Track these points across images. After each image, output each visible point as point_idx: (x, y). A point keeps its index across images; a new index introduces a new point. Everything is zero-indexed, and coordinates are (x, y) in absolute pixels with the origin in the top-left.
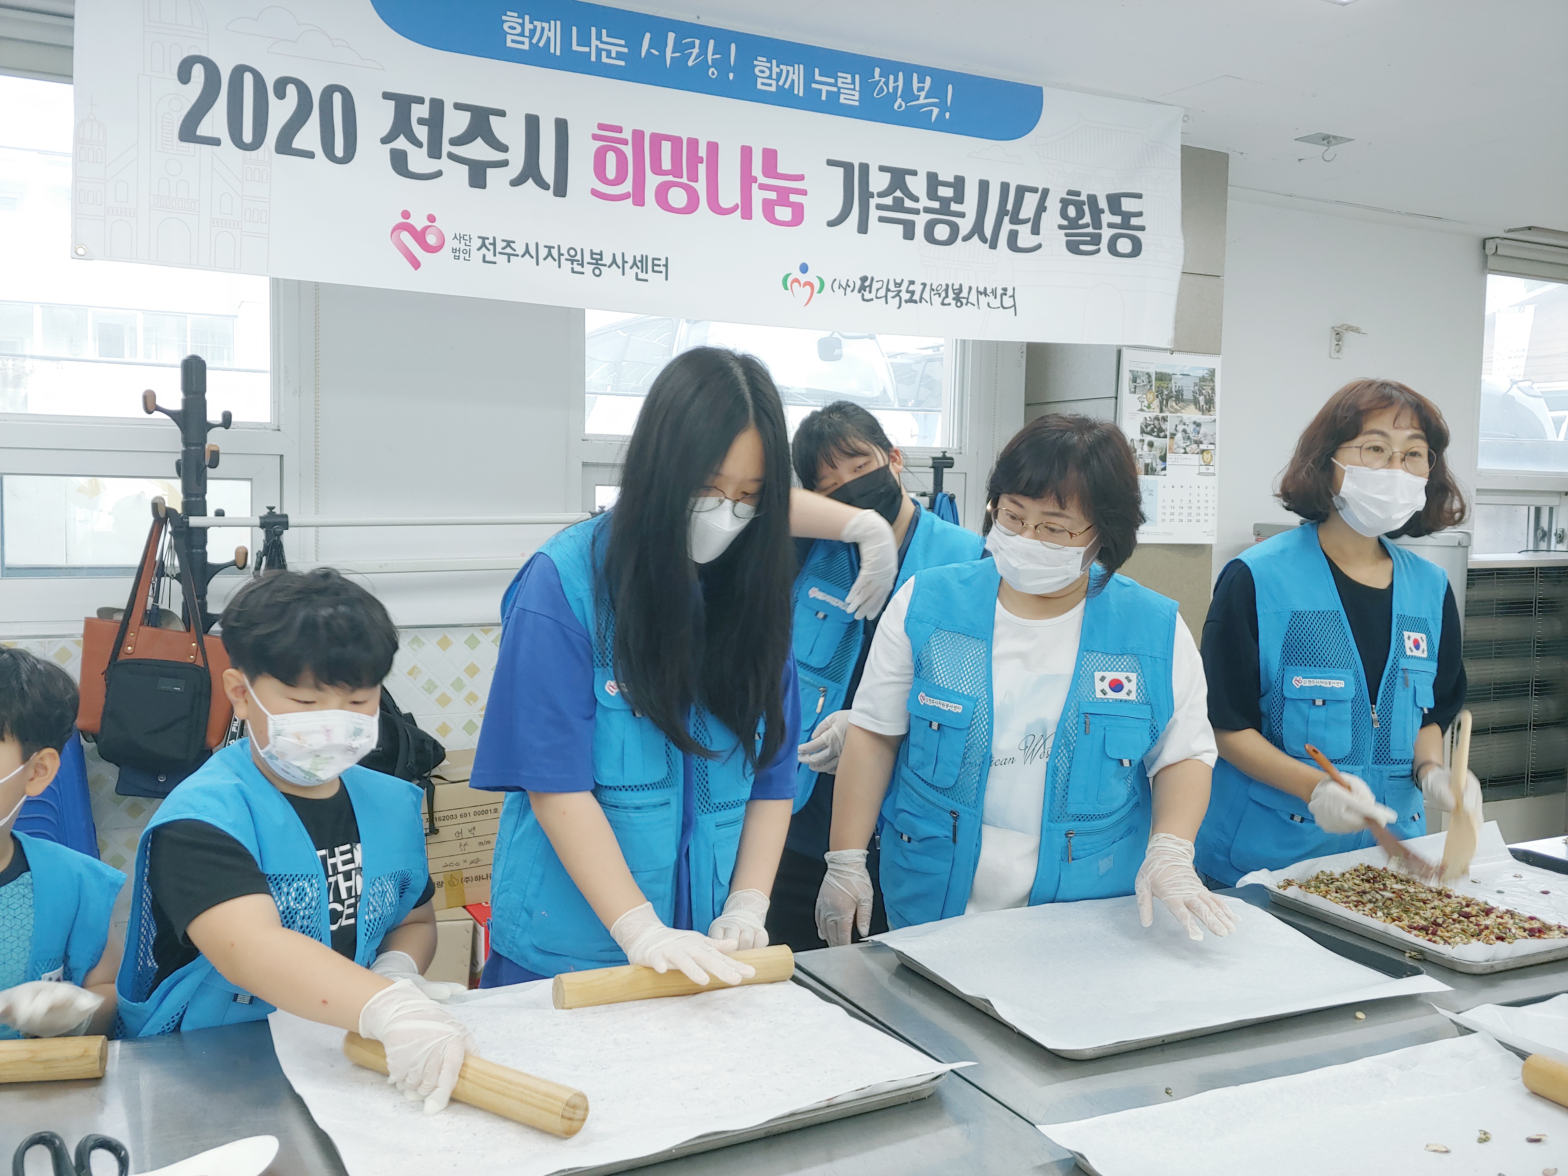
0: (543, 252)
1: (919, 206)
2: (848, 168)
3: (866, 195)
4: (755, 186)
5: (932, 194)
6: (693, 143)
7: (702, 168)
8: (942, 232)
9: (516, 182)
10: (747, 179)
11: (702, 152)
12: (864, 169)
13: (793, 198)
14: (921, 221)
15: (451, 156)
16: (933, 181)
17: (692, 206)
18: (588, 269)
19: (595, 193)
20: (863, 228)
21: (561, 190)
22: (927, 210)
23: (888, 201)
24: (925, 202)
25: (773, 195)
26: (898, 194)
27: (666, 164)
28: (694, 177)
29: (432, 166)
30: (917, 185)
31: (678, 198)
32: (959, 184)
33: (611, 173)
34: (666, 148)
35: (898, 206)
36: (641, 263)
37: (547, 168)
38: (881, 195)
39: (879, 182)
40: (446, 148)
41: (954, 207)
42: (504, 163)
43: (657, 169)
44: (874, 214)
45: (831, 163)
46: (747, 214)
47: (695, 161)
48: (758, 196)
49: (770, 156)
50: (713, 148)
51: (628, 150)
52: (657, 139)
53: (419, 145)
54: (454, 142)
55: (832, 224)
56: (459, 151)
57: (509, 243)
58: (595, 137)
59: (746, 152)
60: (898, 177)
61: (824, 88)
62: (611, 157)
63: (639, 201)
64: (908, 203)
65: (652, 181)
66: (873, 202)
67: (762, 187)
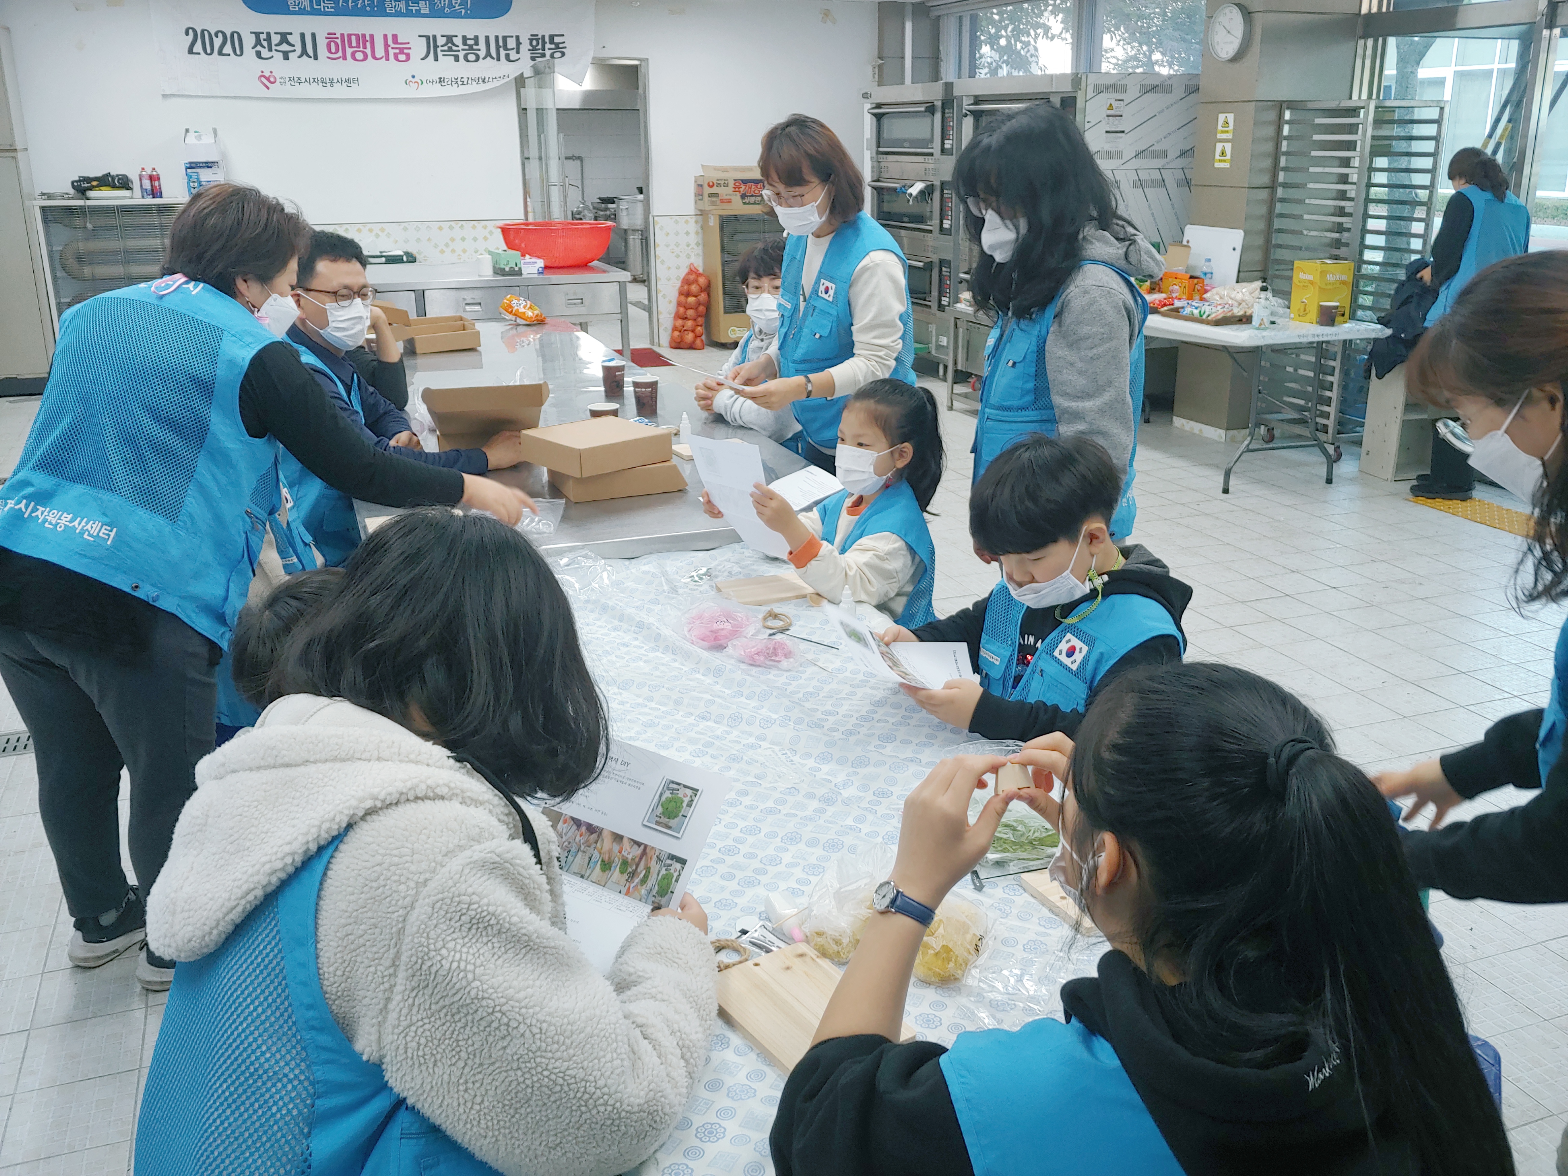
0: (312, 80)
1: (459, 49)
2: (428, 37)
3: (436, 47)
4: (390, 49)
5: (465, 44)
6: (364, 36)
7: (368, 44)
8: (472, 57)
9: (299, 57)
10: (387, 46)
11: (368, 38)
12: (435, 37)
13: (406, 51)
14: (461, 55)
15: (276, 50)
16: (465, 39)
17: (366, 57)
18: (328, 85)
19: (329, 58)
20: (436, 59)
21: (316, 58)
22: (463, 50)
23: (446, 48)
24: (461, 47)
25: (397, 51)
26: (450, 45)
27: (354, 44)
28: (365, 48)
29: (269, 54)
30: (458, 41)
31: (359, 56)
32: (476, 39)
33: (333, 50)
34: (353, 38)
35: (450, 49)
36: (348, 81)
37: (310, 51)
38: (442, 46)
39: (441, 41)
40: (274, 48)
41: (475, 47)
42: (294, 51)
43: (351, 46)
44: (440, 54)
45: (420, 36)
46: (387, 59)
47: (365, 41)
48: (391, 52)
49: (395, 37)
50: (372, 36)
51: (339, 41)
52: (349, 36)
53: (264, 47)
54: (276, 45)
55: (422, 59)
56: (278, 48)
57: (299, 79)
58: (327, 38)
59: (385, 36)
60: (450, 39)
61: (414, 9)
62: (333, 45)
63: (345, 58)
64: (454, 48)
65: (349, 51)
66: (439, 49)
67: (393, 48)
